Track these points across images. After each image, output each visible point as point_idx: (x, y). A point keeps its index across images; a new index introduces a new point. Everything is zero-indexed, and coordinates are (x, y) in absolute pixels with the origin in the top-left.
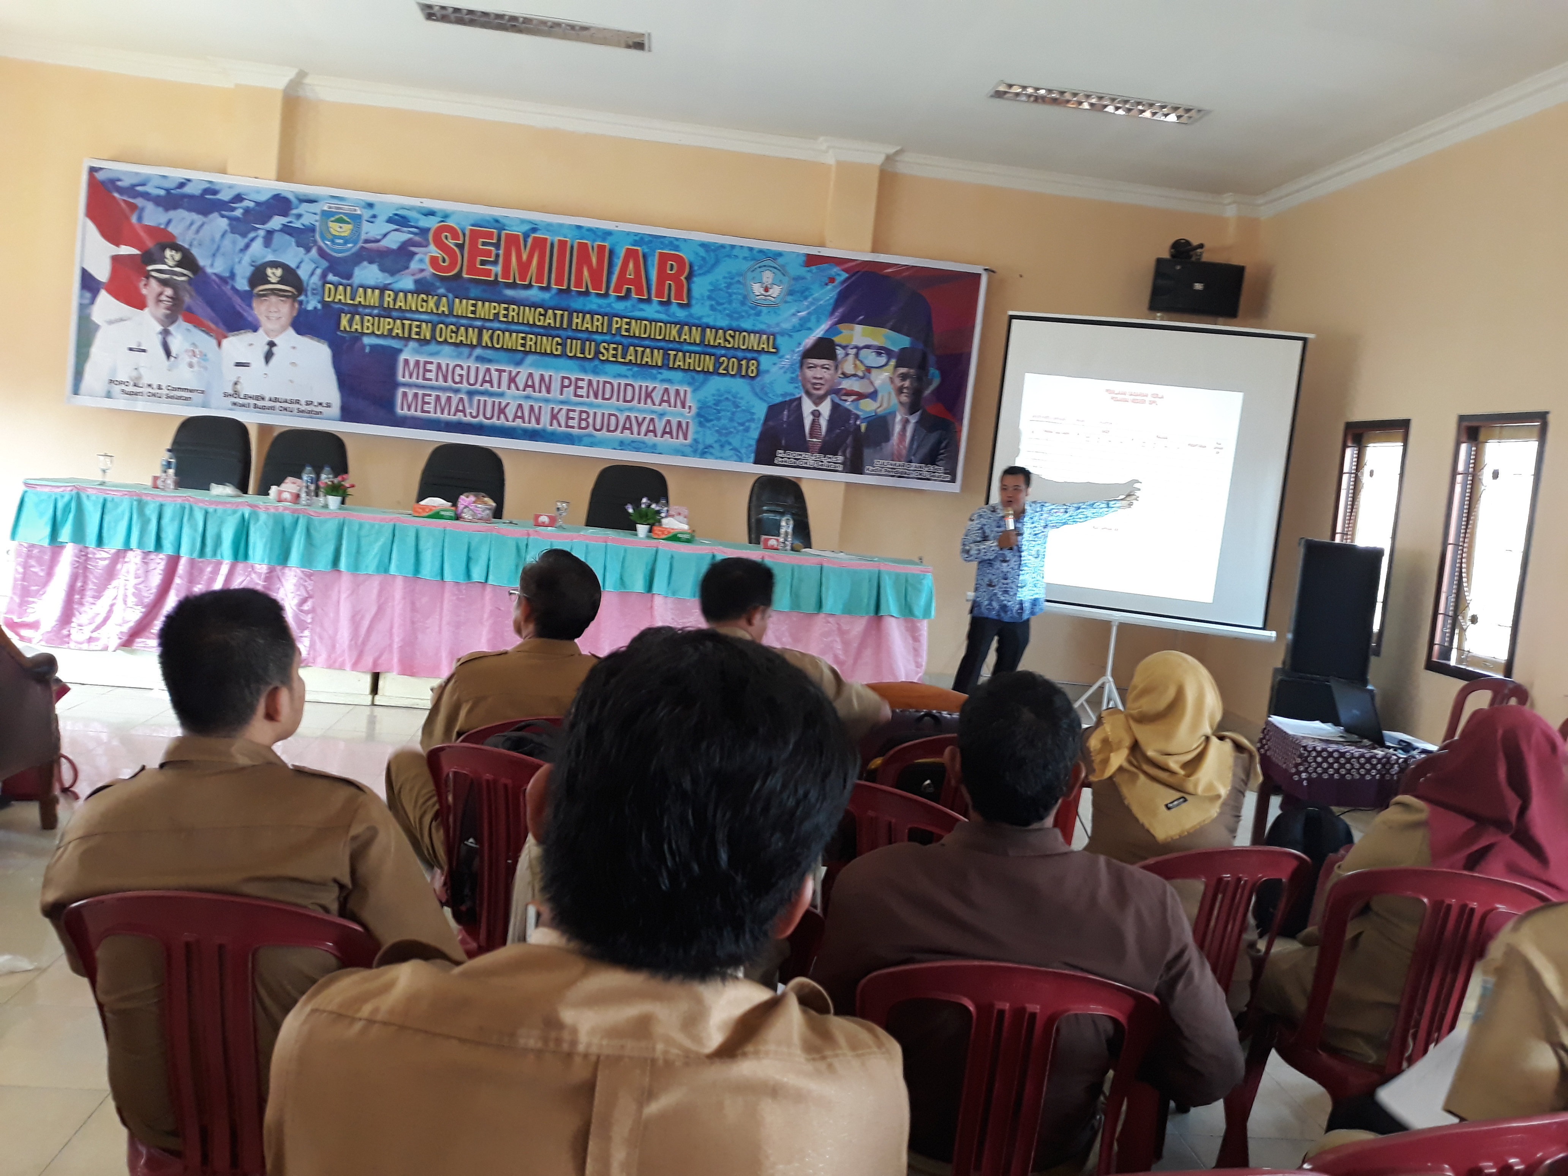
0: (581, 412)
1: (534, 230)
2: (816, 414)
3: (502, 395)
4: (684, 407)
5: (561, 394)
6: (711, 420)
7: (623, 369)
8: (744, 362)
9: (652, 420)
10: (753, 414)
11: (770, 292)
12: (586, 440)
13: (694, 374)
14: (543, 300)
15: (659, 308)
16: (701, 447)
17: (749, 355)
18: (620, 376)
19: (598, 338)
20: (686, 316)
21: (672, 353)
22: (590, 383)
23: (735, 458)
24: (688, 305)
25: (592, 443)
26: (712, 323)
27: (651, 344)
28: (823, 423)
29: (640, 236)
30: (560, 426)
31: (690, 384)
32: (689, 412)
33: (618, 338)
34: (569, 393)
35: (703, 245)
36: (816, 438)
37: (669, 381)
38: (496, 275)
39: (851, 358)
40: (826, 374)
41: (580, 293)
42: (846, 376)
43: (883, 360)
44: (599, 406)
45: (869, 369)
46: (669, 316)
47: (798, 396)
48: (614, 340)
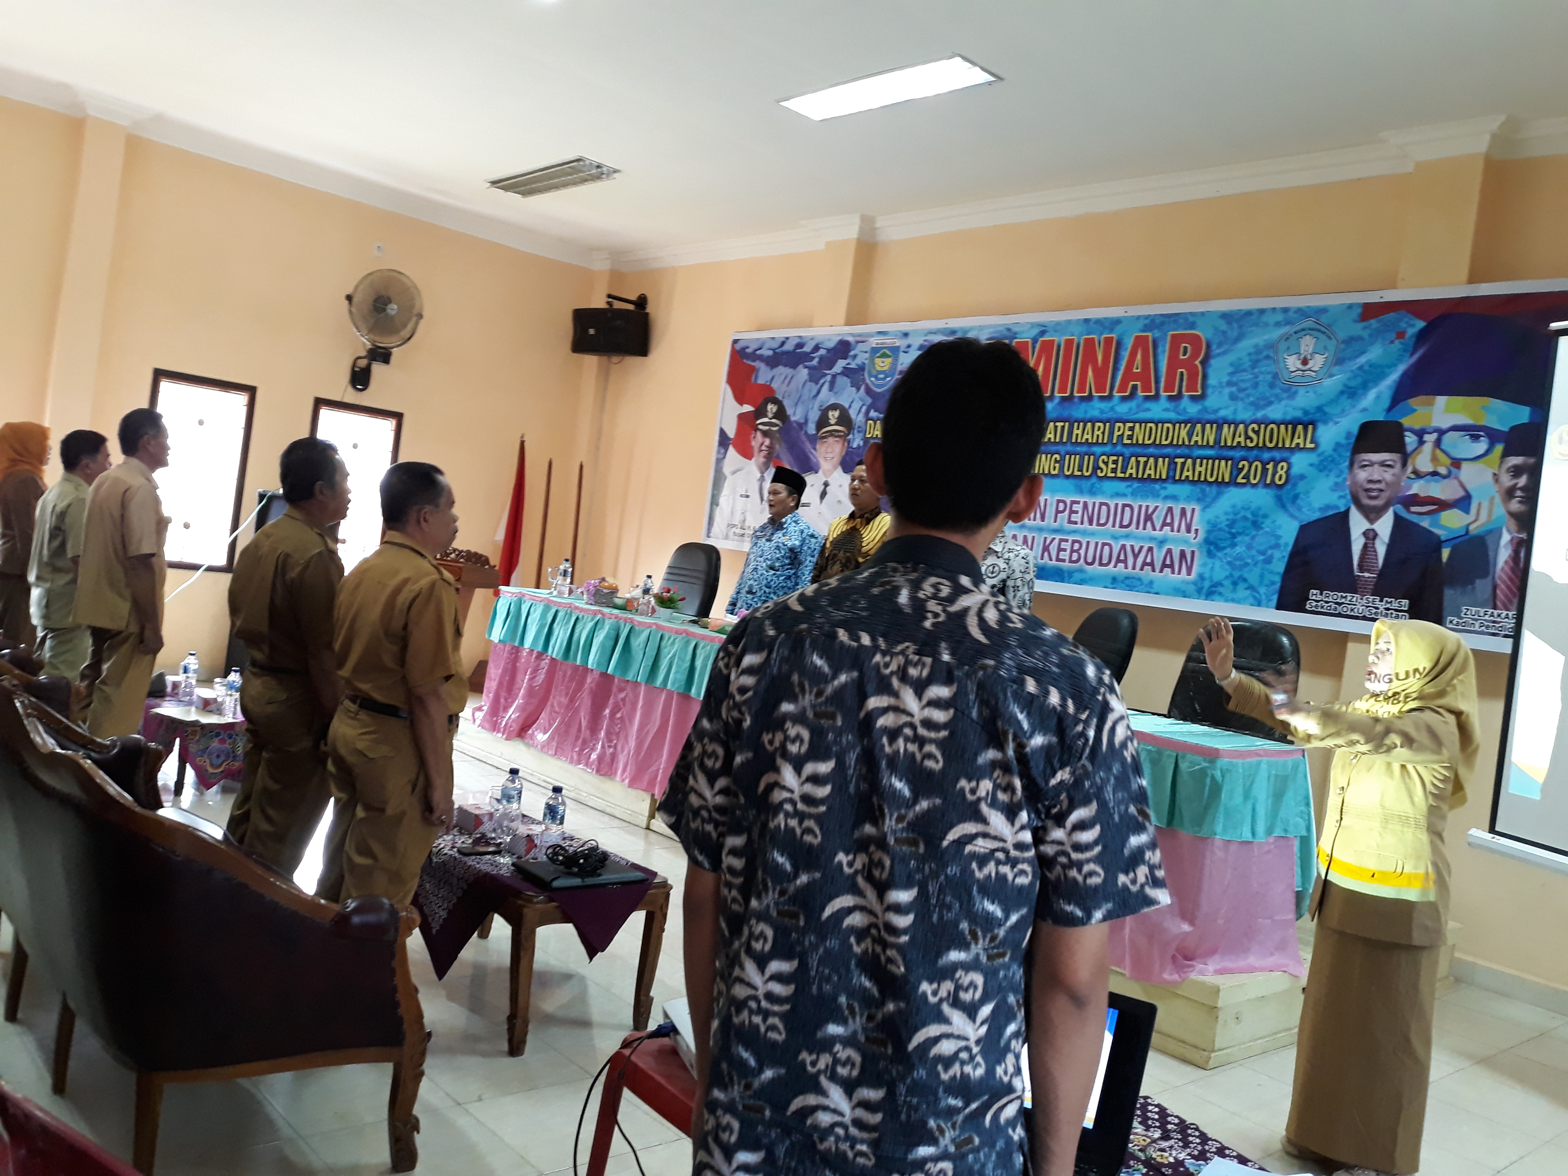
0: (1074, 542)
2: (1370, 536)
4: (1188, 530)
5: (1055, 522)
6: (1224, 548)
7: (1121, 486)
8: (1270, 466)
9: (1150, 549)
10: (1279, 537)
11: (1311, 364)
12: (1077, 576)
13: (1204, 486)
15: (1167, 405)
16: (1207, 584)
17: (1277, 455)
18: (1118, 495)
19: (1098, 450)
20: (1200, 412)
21: (1179, 461)
22: (1085, 505)
23: (1251, 600)
24: (1203, 397)
25: (1082, 580)
26: (1230, 417)
27: (1154, 450)
28: (1381, 550)
29: (1150, 318)
30: (1051, 560)
31: (1199, 500)
32: (1196, 538)
33: (1119, 448)
34: (1062, 519)
35: (1226, 316)
36: (1369, 571)
37: (1174, 498)
39: (1428, 448)
40: (1388, 475)
41: (1082, 399)
42: (1418, 475)
43: (1481, 446)
44: (1093, 534)
45: (1457, 463)
46: (1179, 414)
47: (1343, 509)
48: (1114, 451)
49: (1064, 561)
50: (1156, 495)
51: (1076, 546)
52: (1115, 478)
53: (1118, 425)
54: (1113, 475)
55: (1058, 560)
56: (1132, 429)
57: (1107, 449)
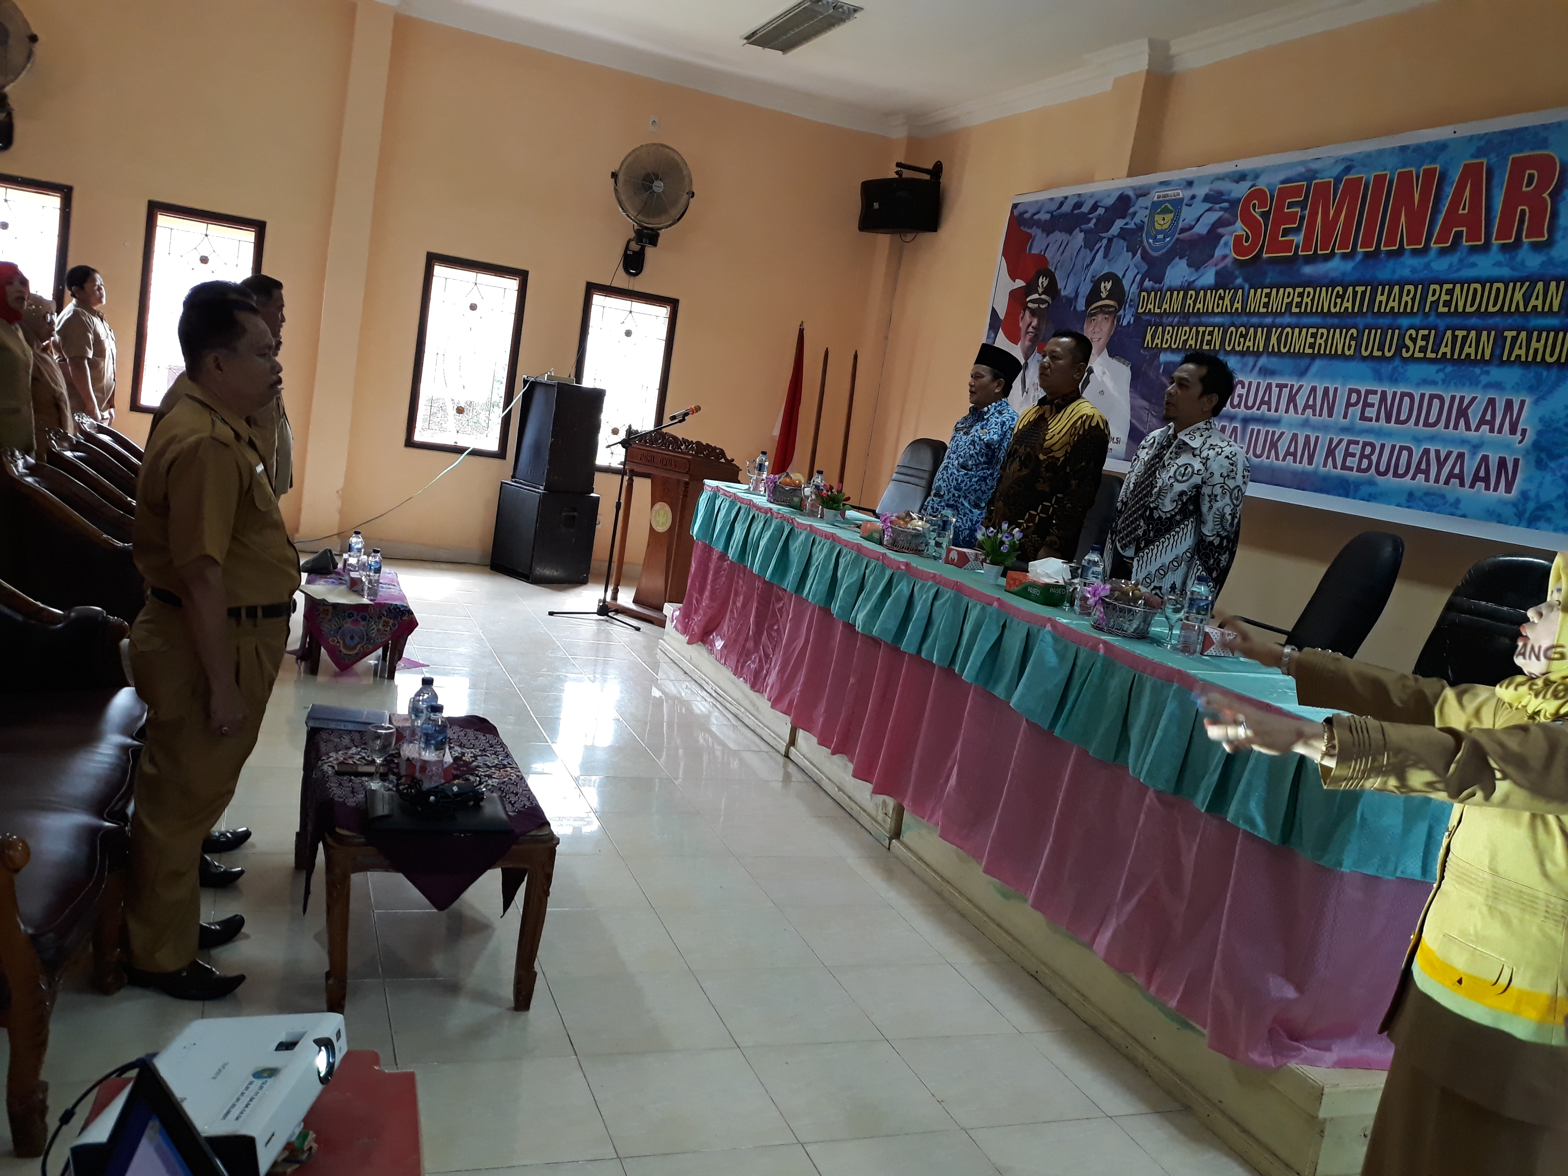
0: (1365, 444)
3: (1277, 422)
4: (1513, 431)
5: (1345, 417)
6: (1558, 456)
7: (1432, 370)
9: (1461, 456)
12: (1365, 490)
13: (1540, 370)
14: (1344, 274)
15: (1500, 257)
16: (1531, 506)
18: (1425, 382)
20: (1543, 264)
21: (1509, 334)
22: (1383, 397)
24: (1550, 243)
27: (1480, 322)
29: (1488, 138)
30: (1335, 466)
31: (1531, 389)
32: (1520, 442)
33: (1432, 319)
34: (1353, 415)
37: (1498, 386)
38: (1297, 247)
41: (1390, 254)
46: (1513, 269)
48: (1425, 323)
49: (1351, 469)
50: (1474, 382)
51: (1368, 450)
52: (1425, 359)
53: (1432, 287)
54: (1422, 355)
55: (1344, 467)
56: (1450, 292)
57: (1417, 321)
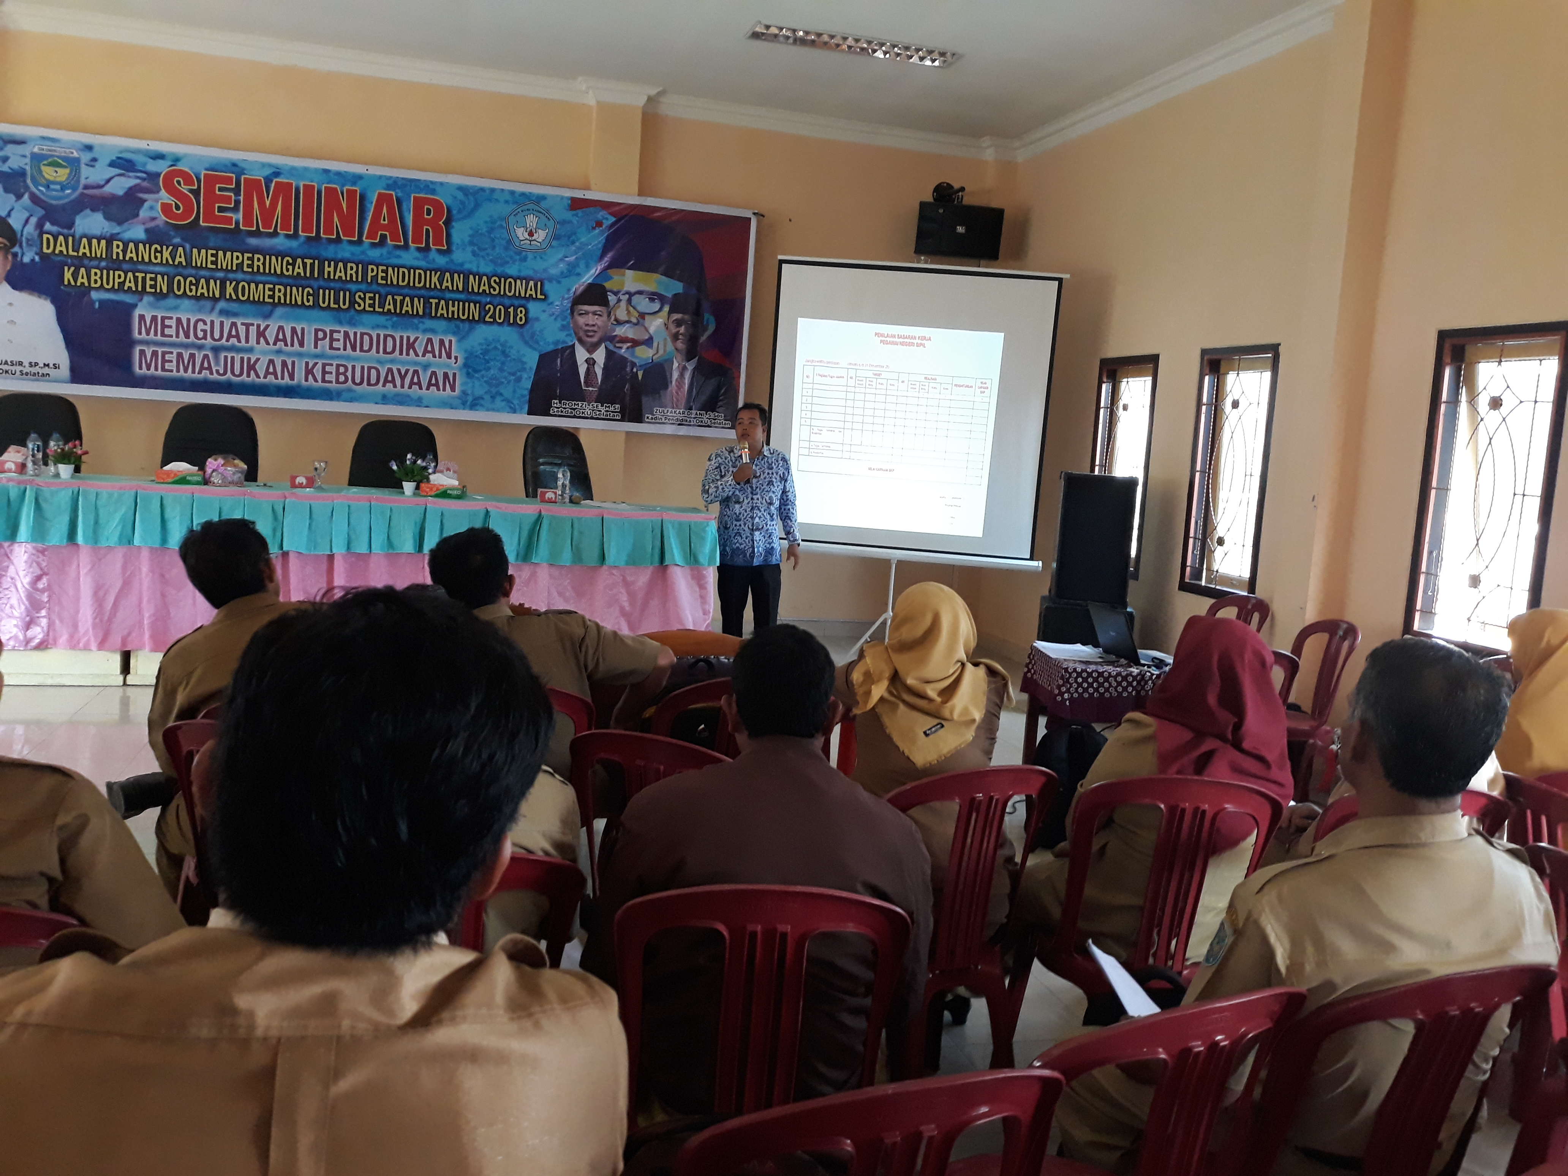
0: (338, 366)
1: (277, 174)
2: (591, 362)
3: (251, 350)
4: (449, 357)
5: (316, 347)
6: (480, 371)
7: (382, 320)
8: (511, 310)
9: (416, 372)
10: (524, 363)
11: (536, 236)
13: (458, 323)
14: (291, 249)
15: (417, 254)
16: (470, 399)
17: (516, 303)
18: (378, 326)
19: (353, 287)
20: (447, 263)
21: (434, 301)
22: (346, 335)
23: (508, 409)
24: (449, 251)
25: (351, 398)
26: (475, 270)
27: (411, 292)
28: (599, 370)
29: (393, 180)
30: (316, 380)
31: (454, 334)
32: (455, 363)
33: (374, 287)
34: (323, 346)
35: (462, 189)
36: (592, 386)
37: (433, 331)
38: (237, 223)
39: (623, 304)
40: (599, 321)
41: (330, 241)
42: (619, 322)
43: (656, 306)
44: (356, 359)
45: (642, 315)
46: (427, 262)
47: (571, 344)
48: (369, 289)
49: (330, 382)
50: (414, 328)
51: (342, 369)
52: (374, 312)
53: (371, 266)
54: (371, 309)
55: (324, 381)
56: (385, 271)
57: (363, 287)
